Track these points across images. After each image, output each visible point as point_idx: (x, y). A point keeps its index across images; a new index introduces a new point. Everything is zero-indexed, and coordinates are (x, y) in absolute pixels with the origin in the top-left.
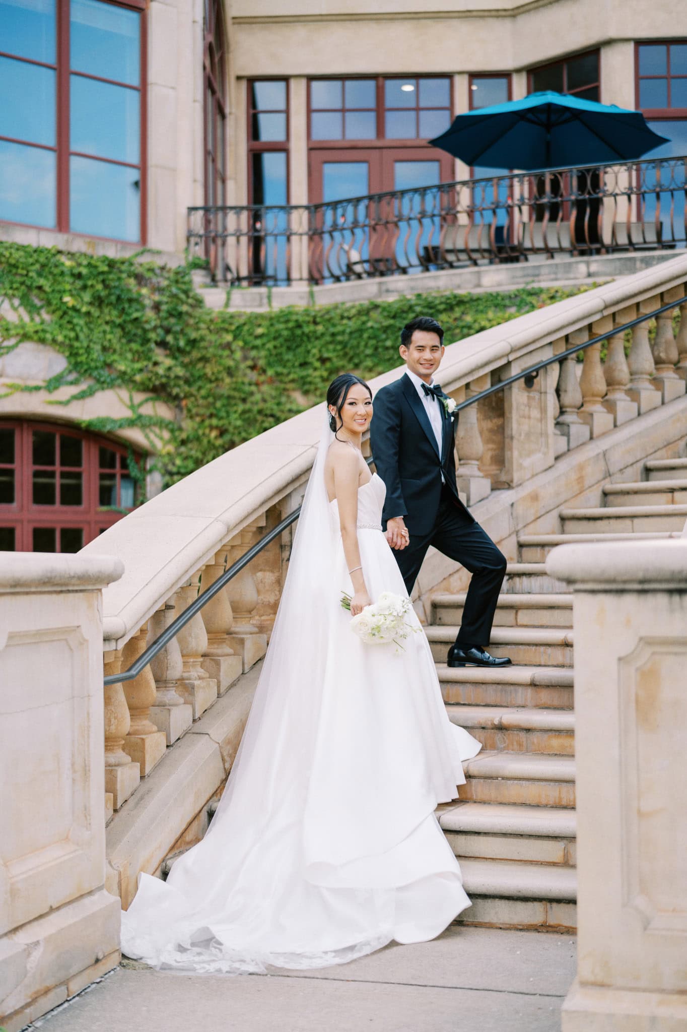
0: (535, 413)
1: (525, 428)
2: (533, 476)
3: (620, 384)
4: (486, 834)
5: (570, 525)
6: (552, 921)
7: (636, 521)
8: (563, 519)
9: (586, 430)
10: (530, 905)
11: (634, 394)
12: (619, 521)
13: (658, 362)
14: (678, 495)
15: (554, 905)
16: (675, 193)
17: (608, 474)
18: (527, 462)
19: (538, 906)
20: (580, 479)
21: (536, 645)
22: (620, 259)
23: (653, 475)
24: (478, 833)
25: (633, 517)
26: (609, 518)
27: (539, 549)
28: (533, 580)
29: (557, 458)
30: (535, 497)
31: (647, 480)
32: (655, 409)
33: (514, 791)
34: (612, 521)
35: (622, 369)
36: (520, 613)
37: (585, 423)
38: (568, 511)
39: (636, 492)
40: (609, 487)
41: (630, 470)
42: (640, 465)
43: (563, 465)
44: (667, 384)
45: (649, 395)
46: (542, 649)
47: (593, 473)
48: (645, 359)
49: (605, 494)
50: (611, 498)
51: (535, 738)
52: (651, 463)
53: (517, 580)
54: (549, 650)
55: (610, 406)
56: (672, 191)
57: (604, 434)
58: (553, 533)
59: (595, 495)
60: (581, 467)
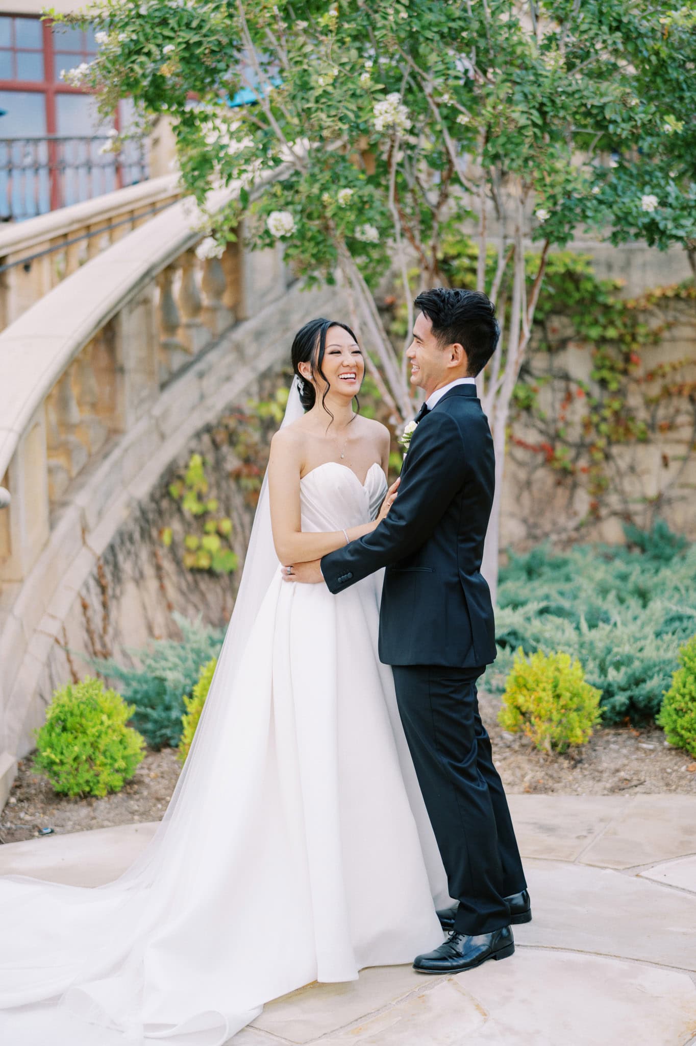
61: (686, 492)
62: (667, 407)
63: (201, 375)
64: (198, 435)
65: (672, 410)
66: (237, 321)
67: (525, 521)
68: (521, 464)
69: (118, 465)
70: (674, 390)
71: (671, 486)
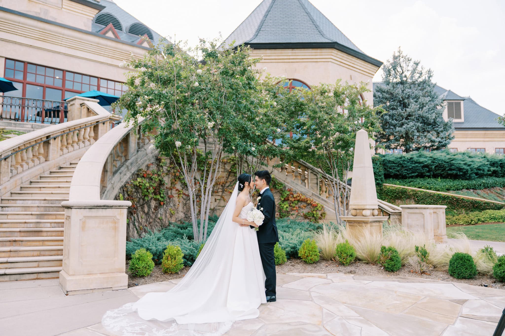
0: (6, 167)
1: (4, 171)
2: (5, 183)
3: (24, 160)
4: (19, 262)
5: (13, 195)
6: (39, 277)
7: (33, 195)
8: (11, 193)
9: (16, 171)
10: (34, 275)
11: (27, 163)
12: (28, 195)
13: (33, 156)
14: (42, 189)
15: (39, 274)
16: (33, 108)
17: (22, 183)
18: (4, 179)
19: (36, 275)
20: (16, 184)
21: (17, 223)
22: (7, 122)
23: (32, 183)
24: (17, 262)
25: (32, 194)
26: (25, 194)
27: (7, 201)
28: (9, 208)
29: (11, 178)
30: (5, 188)
31: (31, 185)
32: (32, 167)
33: (22, 254)
34: (26, 195)
35: (25, 158)
36: (9, 216)
37: (16, 170)
38: (13, 192)
39: (28, 188)
40: (22, 186)
41: (27, 182)
42: (29, 181)
43: (12, 180)
44: (35, 161)
45: (31, 164)
46: (18, 224)
47: (19, 182)
48: (30, 154)
49: (21, 188)
50: (22, 189)
51: (23, 243)
52: (32, 181)
53: (4, 208)
54: (20, 224)
55: (22, 166)
56: (32, 107)
57: (20, 173)
58: (9, 197)
59: (19, 188)
60: (16, 181)
61: (220, 207)
62: (216, 187)
63: (120, 173)
64: (120, 189)
65: (217, 188)
66: (126, 160)
67: (184, 213)
68: (184, 199)
69: (106, 195)
70: (218, 183)
71: (216, 206)
